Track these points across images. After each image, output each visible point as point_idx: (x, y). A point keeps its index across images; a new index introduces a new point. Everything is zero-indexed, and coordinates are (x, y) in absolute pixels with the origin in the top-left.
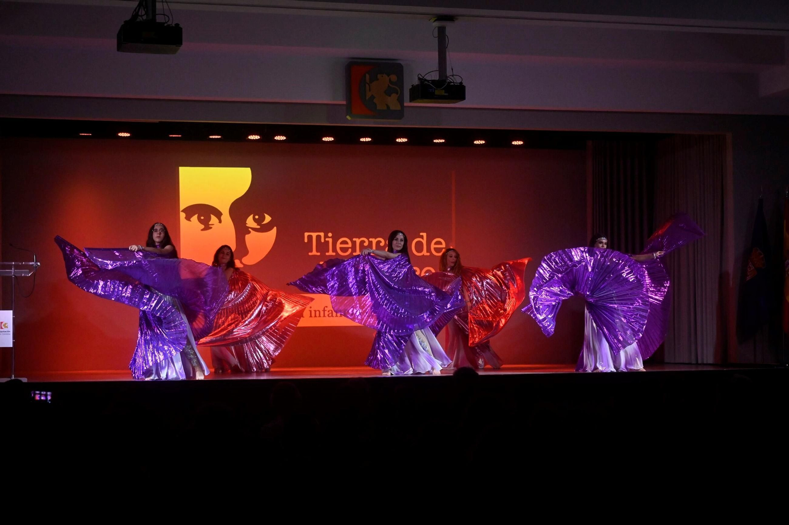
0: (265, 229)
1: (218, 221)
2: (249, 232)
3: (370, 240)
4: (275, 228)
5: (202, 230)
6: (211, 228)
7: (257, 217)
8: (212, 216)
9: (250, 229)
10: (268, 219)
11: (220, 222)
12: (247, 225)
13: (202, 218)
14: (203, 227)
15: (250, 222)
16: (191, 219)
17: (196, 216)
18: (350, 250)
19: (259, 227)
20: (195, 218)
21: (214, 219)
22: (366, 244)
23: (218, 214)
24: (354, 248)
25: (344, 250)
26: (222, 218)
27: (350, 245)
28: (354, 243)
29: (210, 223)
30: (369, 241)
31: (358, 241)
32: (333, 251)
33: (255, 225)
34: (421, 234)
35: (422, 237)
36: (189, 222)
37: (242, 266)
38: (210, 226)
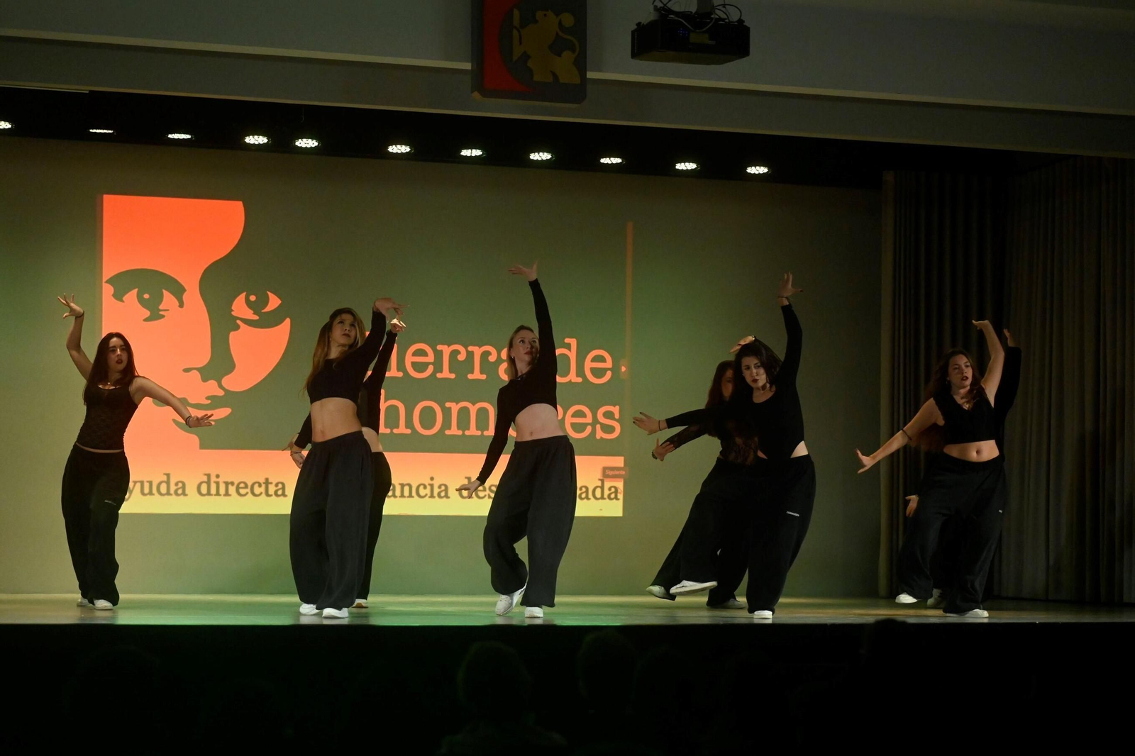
0: (267, 321)
1: (175, 302)
2: (238, 327)
3: (470, 348)
4: (288, 321)
5: (145, 320)
6: (163, 316)
7: (253, 298)
8: (166, 294)
9: (238, 322)
10: (274, 302)
11: (181, 305)
12: (232, 313)
13: (146, 296)
14: (147, 313)
15: (240, 307)
16: (124, 299)
17: (134, 292)
18: (431, 369)
19: (256, 317)
20: (132, 296)
21: (168, 299)
22: (461, 357)
23: (178, 291)
24: (438, 366)
25: (420, 367)
26: (185, 296)
27: (431, 358)
28: (439, 355)
29: (161, 307)
30: (467, 351)
31: (446, 350)
32: (398, 370)
33: (250, 315)
34: (567, 340)
35: (568, 347)
36: (119, 302)
37: (221, 393)
38: (161, 313)
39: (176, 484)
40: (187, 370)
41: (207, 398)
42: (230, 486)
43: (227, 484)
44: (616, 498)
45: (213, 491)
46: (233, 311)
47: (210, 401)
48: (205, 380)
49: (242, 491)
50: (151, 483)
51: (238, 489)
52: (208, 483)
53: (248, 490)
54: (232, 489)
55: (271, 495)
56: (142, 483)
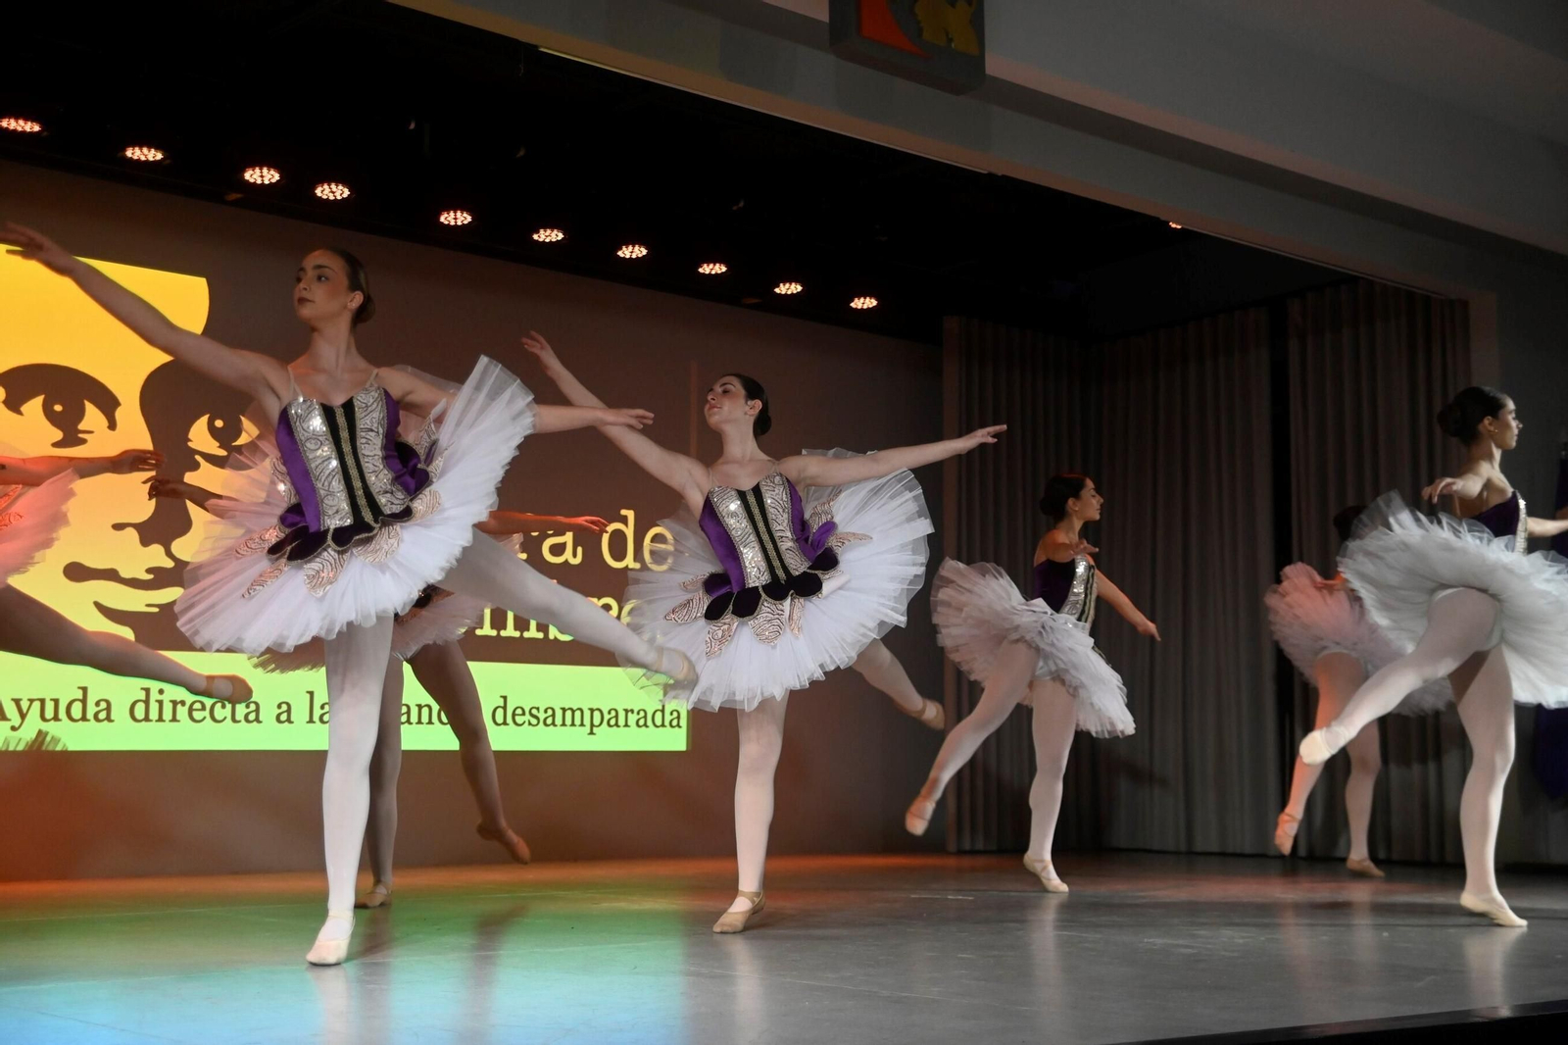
1: (103, 421)
2: (196, 466)
5: (56, 445)
6: (83, 441)
7: (219, 423)
8: (90, 408)
9: (198, 457)
10: (249, 432)
11: (112, 426)
12: (190, 444)
13: (58, 408)
14: (58, 435)
15: (200, 436)
16: (24, 408)
17: (38, 401)
19: (223, 453)
20: (34, 406)
21: (93, 417)
23: (108, 403)
26: (119, 414)
29: (81, 427)
33: (213, 447)
34: (624, 512)
35: (624, 520)
36: (15, 415)
37: (169, 564)
38: (80, 435)
39: (97, 704)
40: (118, 527)
41: (149, 571)
42: (179, 706)
43: (175, 703)
44: (679, 726)
45: (154, 714)
46: (191, 441)
47: (151, 577)
48: (145, 542)
49: (197, 715)
50: (56, 702)
51: (191, 710)
52: (147, 702)
53: (207, 713)
54: (182, 712)
55: (240, 721)
56: (42, 701)
